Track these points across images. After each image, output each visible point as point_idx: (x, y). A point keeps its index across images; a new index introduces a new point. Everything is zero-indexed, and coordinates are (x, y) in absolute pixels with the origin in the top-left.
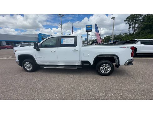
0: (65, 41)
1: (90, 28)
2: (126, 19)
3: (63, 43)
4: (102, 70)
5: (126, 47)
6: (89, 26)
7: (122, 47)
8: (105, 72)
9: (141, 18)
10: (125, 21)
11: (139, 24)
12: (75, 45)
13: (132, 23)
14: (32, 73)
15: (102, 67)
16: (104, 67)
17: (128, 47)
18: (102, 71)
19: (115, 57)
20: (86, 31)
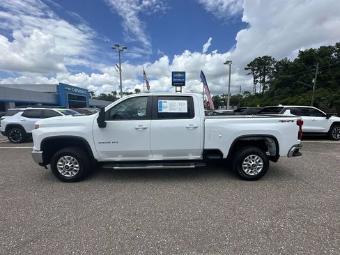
0: (167, 107)
1: (181, 78)
2: (248, 65)
3: (164, 111)
4: (245, 168)
5: (288, 121)
6: (180, 75)
7: (282, 121)
8: (251, 172)
9: (273, 66)
10: (246, 69)
11: (270, 77)
12: (190, 114)
13: (258, 74)
14: (77, 184)
15: (246, 161)
16: (251, 162)
17: (293, 121)
18: (246, 171)
19: (270, 140)
20: (173, 85)
